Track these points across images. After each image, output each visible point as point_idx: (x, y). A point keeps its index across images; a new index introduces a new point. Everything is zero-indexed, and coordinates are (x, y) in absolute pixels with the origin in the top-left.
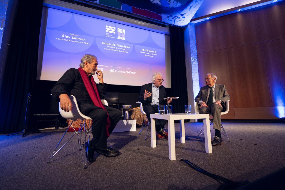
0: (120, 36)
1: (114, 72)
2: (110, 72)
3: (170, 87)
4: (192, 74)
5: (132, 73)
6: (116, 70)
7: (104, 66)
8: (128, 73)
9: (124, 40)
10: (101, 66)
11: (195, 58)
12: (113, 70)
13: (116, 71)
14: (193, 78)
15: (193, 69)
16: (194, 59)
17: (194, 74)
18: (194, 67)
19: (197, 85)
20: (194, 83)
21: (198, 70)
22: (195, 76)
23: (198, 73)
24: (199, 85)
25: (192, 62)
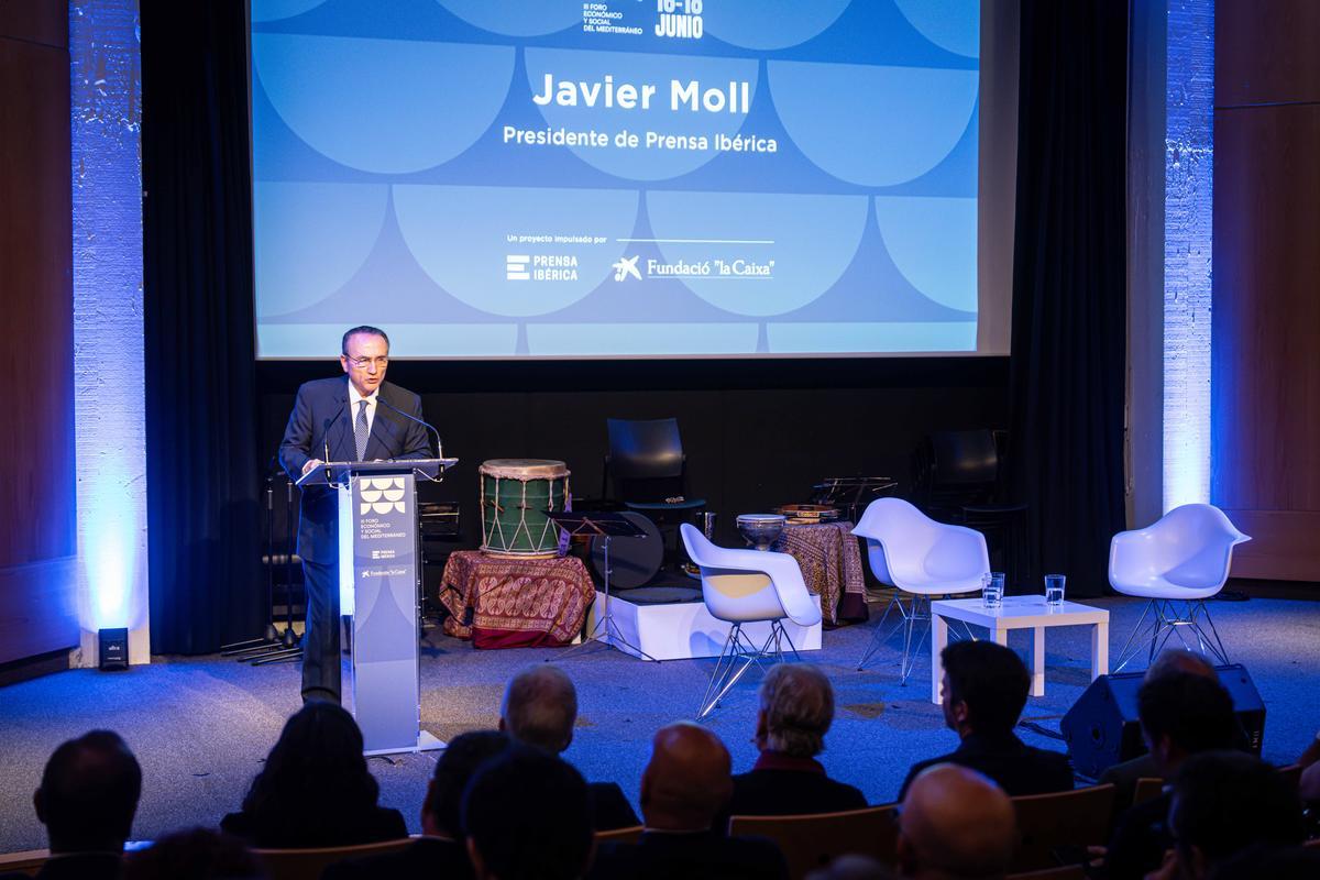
0: (672, 9)
1: (637, 275)
2: (618, 278)
3: (1005, 350)
4: (1162, 265)
5: (749, 271)
6: (650, 262)
7: (581, 240)
8: (725, 271)
9: (698, 35)
10: (565, 240)
11: (1194, 141)
12: (636, 259)
13: (650, 267)
14: (1169, 295)
15: (1175, 225)
16: (1185, 151)
17: (1178, 266)
18: (1179, 213)
19: (1193, 347)
20: (1176, 329)
21: (1210, 234)
22: (1187, 277)
23: (1210, 256)
24: (1208, 339)
25: (1170, 178)
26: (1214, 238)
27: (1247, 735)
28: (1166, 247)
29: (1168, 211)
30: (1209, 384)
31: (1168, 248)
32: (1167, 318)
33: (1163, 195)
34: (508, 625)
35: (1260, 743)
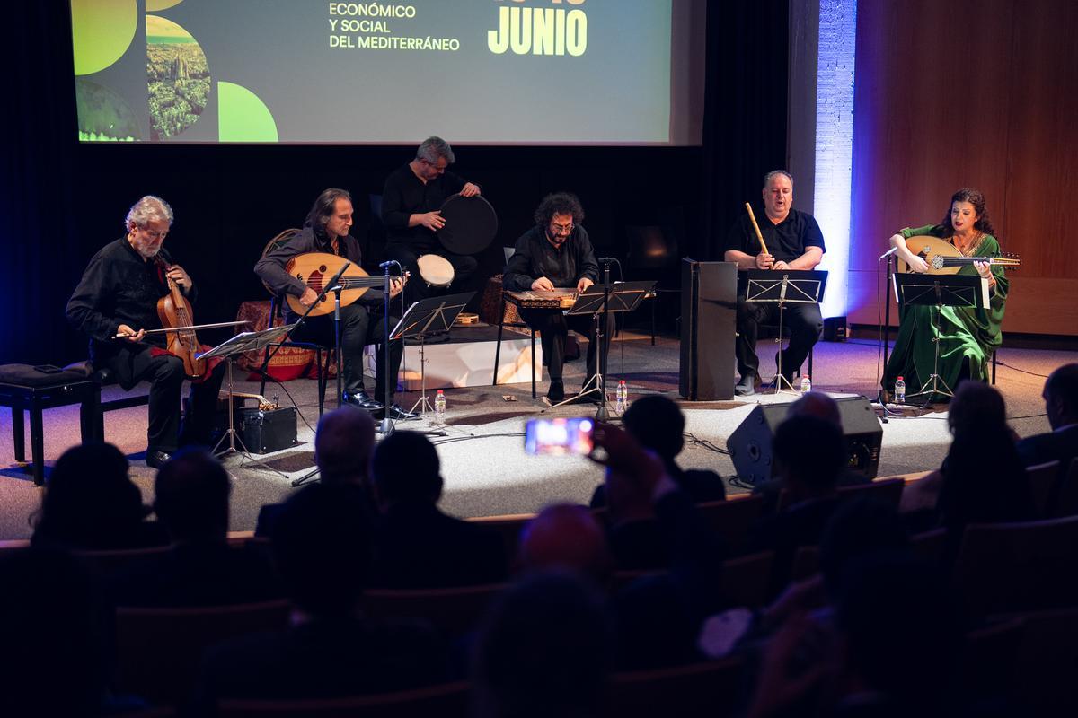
3: (698, 141)
14: (820, 101)
15: (826, 44)
17: (828, 77)
18: (830, 35)
19: (839, 142)
20: (826, 127)
21: (853, 52)
22: (834, 86)
23: (854, 70)
24: (850, 136)
25: (823, 6)
26: (857, 55)
27: (868, 450)
28: (819, 61)
29: (821, 33)
30: (850, 172)
31: (821, 62)
32: (819, 118)
33: (818, 20)
34: (286, 362)
35: (878, 457)
